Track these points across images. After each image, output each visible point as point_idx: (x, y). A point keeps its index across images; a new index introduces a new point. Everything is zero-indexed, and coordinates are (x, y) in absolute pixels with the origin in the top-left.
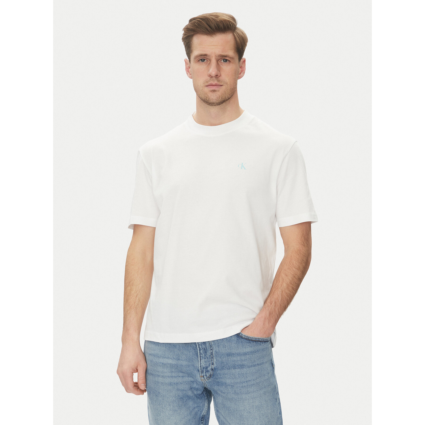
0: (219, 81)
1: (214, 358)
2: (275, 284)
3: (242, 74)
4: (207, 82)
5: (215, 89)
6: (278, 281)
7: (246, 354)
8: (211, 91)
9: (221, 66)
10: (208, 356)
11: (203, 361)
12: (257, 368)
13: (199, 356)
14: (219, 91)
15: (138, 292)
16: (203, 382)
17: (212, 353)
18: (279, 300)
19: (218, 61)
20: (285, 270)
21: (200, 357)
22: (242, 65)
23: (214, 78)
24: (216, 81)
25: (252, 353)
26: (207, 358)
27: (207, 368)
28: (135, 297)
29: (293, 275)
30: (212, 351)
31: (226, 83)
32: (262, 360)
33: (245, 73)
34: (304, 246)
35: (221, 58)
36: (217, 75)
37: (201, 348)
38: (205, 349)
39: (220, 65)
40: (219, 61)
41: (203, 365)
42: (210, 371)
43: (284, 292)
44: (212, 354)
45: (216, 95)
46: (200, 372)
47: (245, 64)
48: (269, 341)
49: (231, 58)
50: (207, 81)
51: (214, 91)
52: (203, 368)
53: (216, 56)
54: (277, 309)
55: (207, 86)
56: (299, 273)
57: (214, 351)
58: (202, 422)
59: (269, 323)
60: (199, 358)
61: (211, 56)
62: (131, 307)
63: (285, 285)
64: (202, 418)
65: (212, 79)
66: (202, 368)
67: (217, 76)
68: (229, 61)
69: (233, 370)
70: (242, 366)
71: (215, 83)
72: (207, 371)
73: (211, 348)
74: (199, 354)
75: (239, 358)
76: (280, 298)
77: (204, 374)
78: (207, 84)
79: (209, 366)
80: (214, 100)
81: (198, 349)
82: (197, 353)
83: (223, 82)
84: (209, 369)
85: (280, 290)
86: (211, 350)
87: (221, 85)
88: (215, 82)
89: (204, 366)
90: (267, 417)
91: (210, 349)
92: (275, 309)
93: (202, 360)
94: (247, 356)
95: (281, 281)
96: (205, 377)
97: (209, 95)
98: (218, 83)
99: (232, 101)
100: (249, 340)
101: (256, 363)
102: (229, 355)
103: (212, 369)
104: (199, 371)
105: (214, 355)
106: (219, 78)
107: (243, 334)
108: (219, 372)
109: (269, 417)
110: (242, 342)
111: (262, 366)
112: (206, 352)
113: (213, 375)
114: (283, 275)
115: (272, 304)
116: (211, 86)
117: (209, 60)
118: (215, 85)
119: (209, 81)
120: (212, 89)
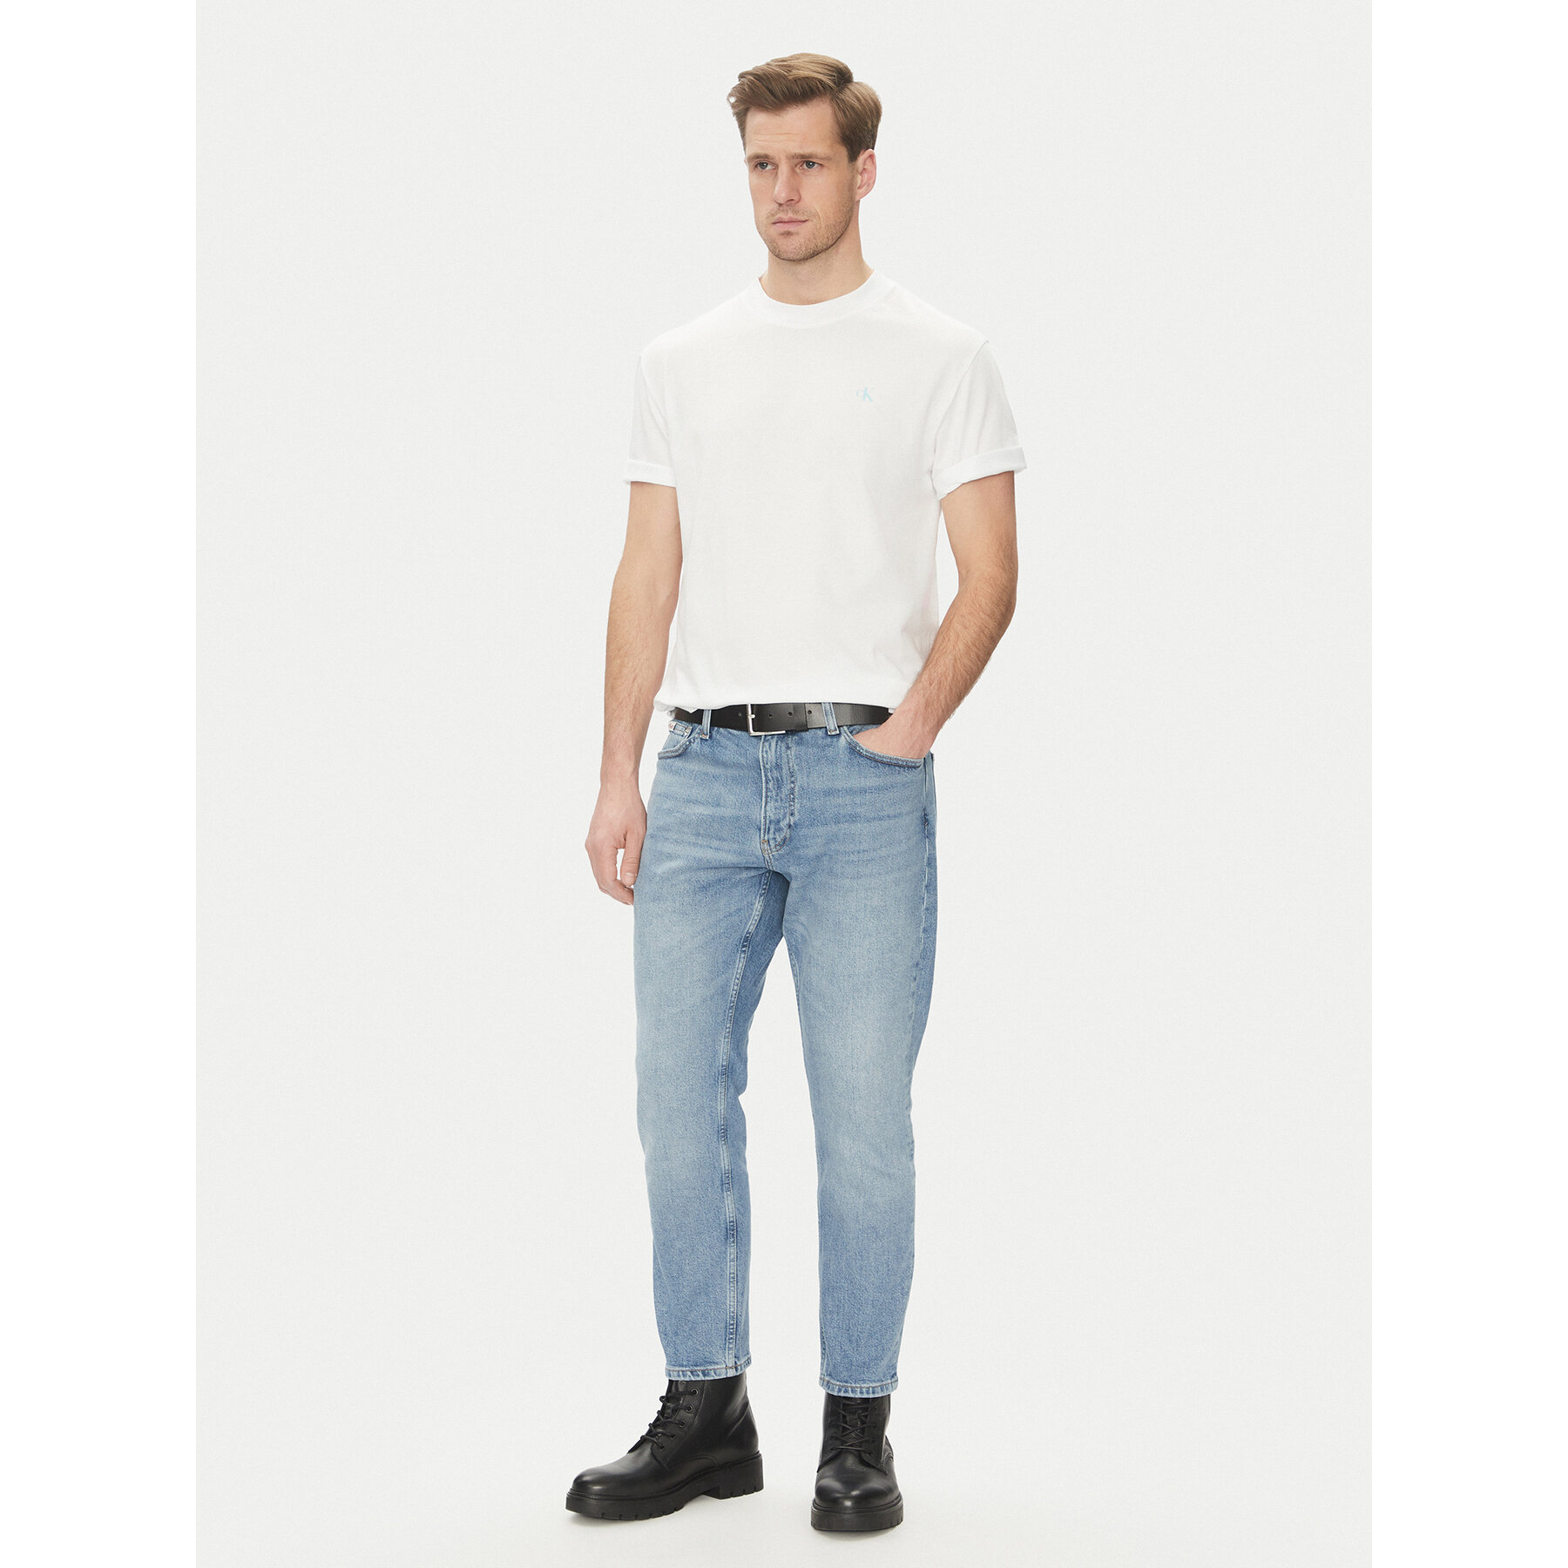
0: (796, 212)
1: (796, 801)
2: (938, 646)
4: (773, 215)
5: (790, 230)
6: (947, 640)
7: (866, 792)
8: (783, 234)
9: (802, 178)
10: (783, 797)
11: (771, 805)
12: (885, 824)
13: (764, 795)
14: (798, 234)
15: (637, 671)
16: (766, 856)
17: (793, 789)
18: (949, 679)
19: (796, 166)
20: (962, 616)
21: (767, 796)
22: (866, 168)
23: (785, 207)
24: (790, 212)
25: (879, 789)
26: (781, 800)
27: (779, 822)
28: (631, 682)
29: (980, 626)
30: (793, 785)
31: (816, 215)
32: (900, 808)
34: (1004, 569)
35: (800, 160)
36: (792, 200)
37: (770, 778)
38: (778, 781)
39: (799, 174)
40: (798, 166)
41: (771, 815)
42: (785, 831)
43: (958, 662)
44: (792, 791)
45: (794, 242)
46: (762, 831)
48: (919, 767)
49: (822, 159)
50: (773, 212)
51: (788, 234)
52: (770, 822)
53: (788, 156)
54: (942, 697)
55: (774, 223)
56: (992, 625)
57: (798, 784)
58: (744, 949)
59: (924, 724)
60: (764, 799)
61: (777, 157)
62: (620, 704)
63: (961, 646)
64: (746, 939)
65: (781, 208)
66: (768, 822)
67: (790, 202)
68: (818, 164)
69: (834, 827)
70: (853, 818)
71: (789, 217)
72: (779, 830)
73: (793, 779)
74: (764, 790)
75: (848, 800)
76: (951, 675)
77: (771, 836)
78: (774, 219)
79: (784, 817)
80: (789, 254)
81: (764, 779)
82: (761, 791)
83: (806, 214)
84: (783, 824)
85: (950, 657)
86: (792, 782)
87: (804, 219)
88: (788, 215)
89: (773, 818)
90: (894, 934)
91: (789, 782)
92: (938, 696)
93: (769, 804)
94: (868, 796)
95: (953, 638)
96: (771, 842)
97: (780, 244)
98: (795, 217)
99: (844, 247)
100: (876, 761)
101: (885, 813)
102: (828, 793)
103: (790, 826)
104: (760, 830)
105: (796, 794)
106: (797, 204)
107: (864, 747)
108: (804, 831)
109: (900, 935)
110: (859, 764)
111: (897, 820)
112: (779, 787)
113: (791, 839)
114: (957, 626)
115: (933, 685)
116: (782, 225)
117: (776, 167)
118: (791, 222)
119: (776, 213)
120: (782, 230)
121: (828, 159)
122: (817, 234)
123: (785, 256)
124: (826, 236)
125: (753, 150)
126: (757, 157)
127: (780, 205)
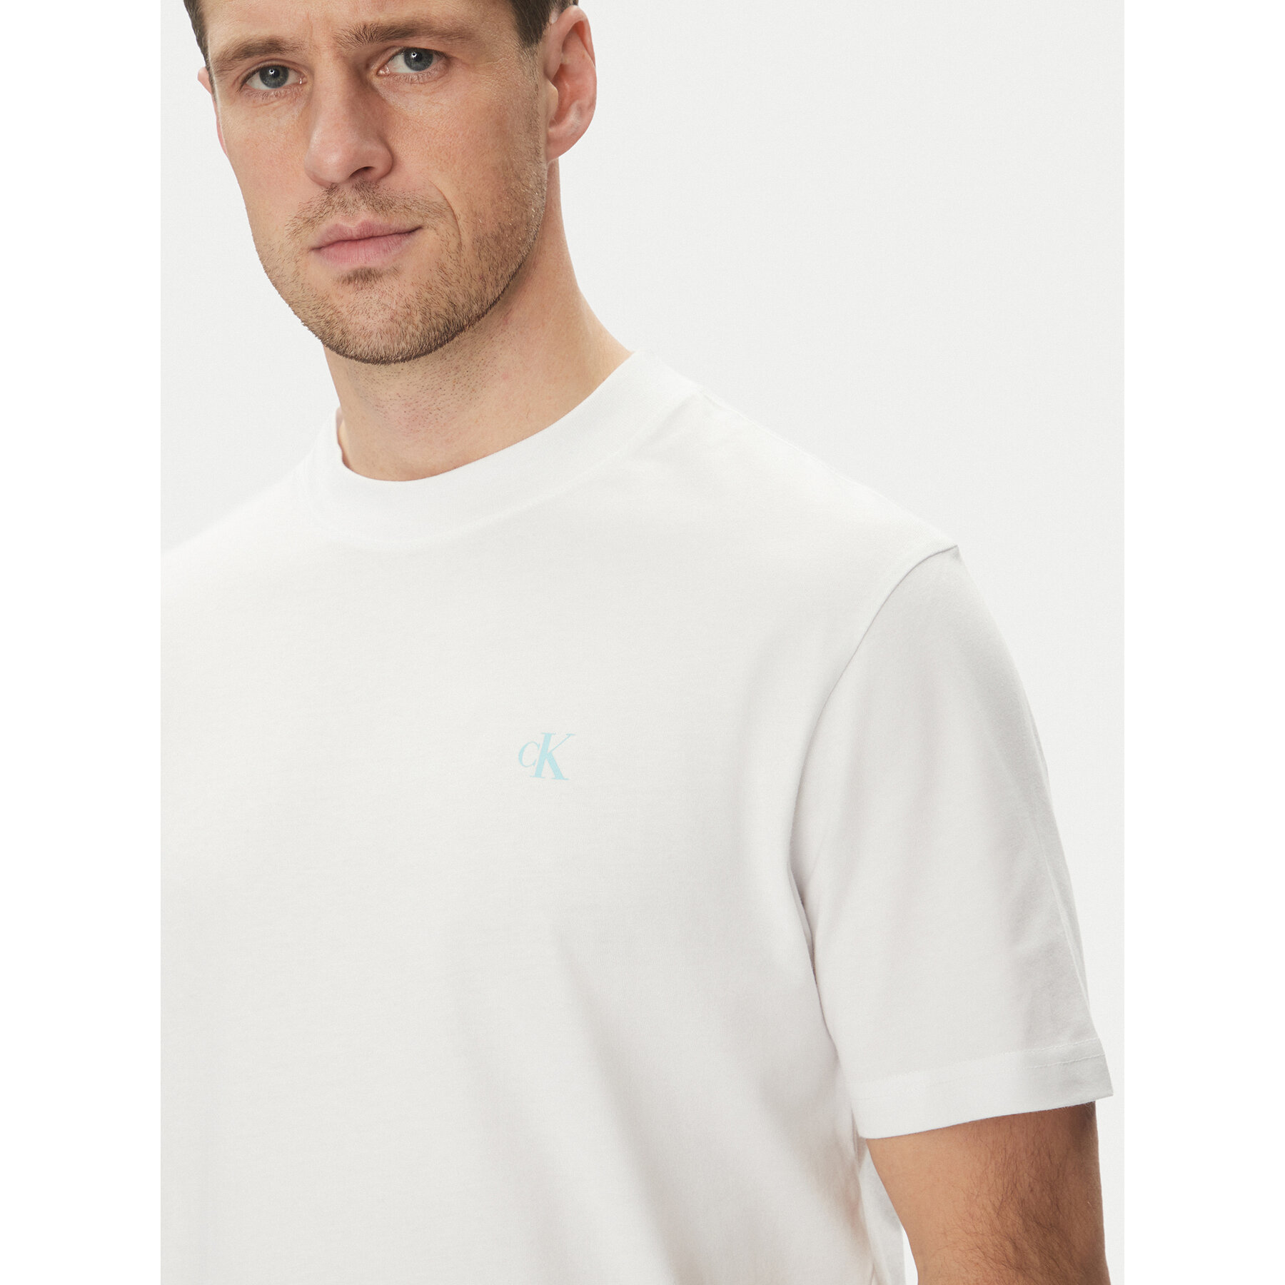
0: (382, 206)
3: (572, 118)
4: (310, 222)
5: (371, 263)
8: (348, 279)
9: (392, 98)
14: (396, 272)
19: (368, 66)
22: (568, 61)
23: (349, 194)
24: (364, 207)
31: (444, 210)
33: (592, 104)
35: (377, 45)
36: (367, 169)
39: (383, 91)
40: (374, 67)
45: (386, 301)
47: (588, 48)
49: (445, 35)
50: (310, 215)
51: (364, 277)
53: (337, 38)
55: (318, 249)
61: (307, 46)
65: (335, 199)
67: (361, 175)
68: (441, 55)
71: (362, 224)
78: (313, 238)
80: (373, 338)
83: (414, 209)
87: (409, 226)
88: (359, 217)
97: (344, 310)
98: (380, 221)
99: (526, 306)
106: (384, 181)
116: (344, 250)
117: (306, 71)
118: (367, 237)
119: (321, 215)
120: (347, 267)
121: (461, 34)
122: (450, 266)
123: (362, 346)
124: (476, 272)
125: (223, 35)
126: (245, 51)
127: (332, 188)
